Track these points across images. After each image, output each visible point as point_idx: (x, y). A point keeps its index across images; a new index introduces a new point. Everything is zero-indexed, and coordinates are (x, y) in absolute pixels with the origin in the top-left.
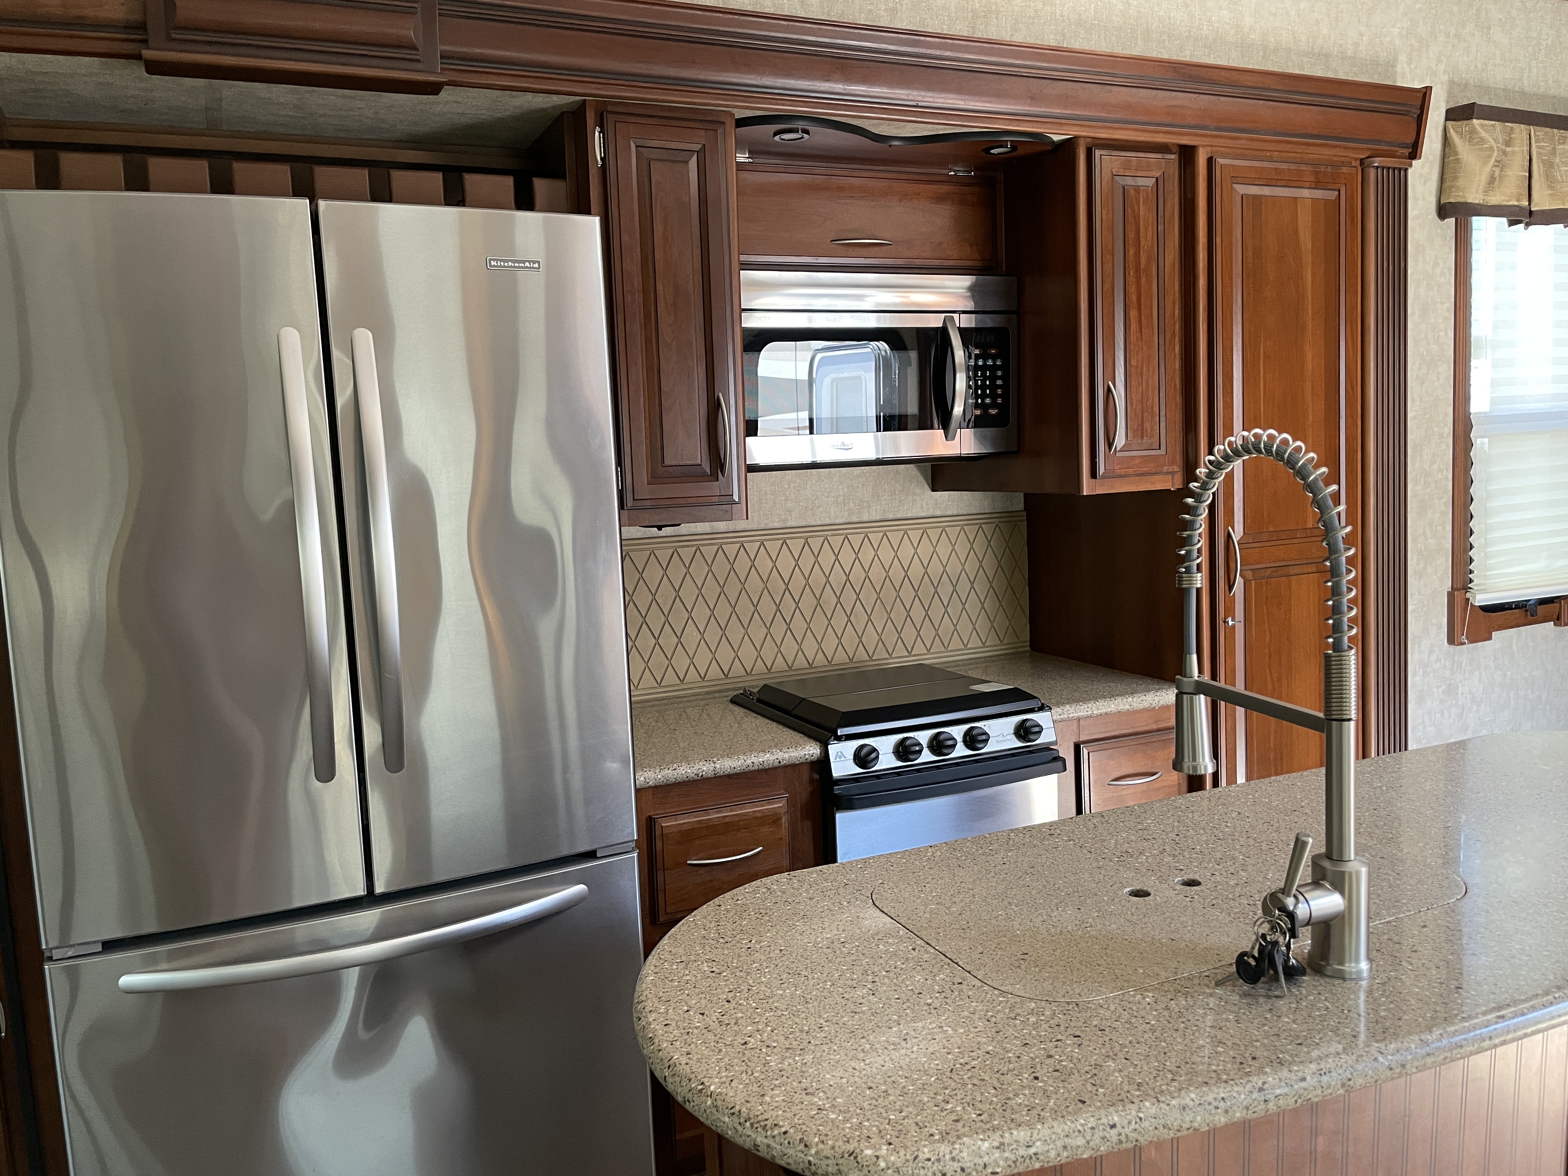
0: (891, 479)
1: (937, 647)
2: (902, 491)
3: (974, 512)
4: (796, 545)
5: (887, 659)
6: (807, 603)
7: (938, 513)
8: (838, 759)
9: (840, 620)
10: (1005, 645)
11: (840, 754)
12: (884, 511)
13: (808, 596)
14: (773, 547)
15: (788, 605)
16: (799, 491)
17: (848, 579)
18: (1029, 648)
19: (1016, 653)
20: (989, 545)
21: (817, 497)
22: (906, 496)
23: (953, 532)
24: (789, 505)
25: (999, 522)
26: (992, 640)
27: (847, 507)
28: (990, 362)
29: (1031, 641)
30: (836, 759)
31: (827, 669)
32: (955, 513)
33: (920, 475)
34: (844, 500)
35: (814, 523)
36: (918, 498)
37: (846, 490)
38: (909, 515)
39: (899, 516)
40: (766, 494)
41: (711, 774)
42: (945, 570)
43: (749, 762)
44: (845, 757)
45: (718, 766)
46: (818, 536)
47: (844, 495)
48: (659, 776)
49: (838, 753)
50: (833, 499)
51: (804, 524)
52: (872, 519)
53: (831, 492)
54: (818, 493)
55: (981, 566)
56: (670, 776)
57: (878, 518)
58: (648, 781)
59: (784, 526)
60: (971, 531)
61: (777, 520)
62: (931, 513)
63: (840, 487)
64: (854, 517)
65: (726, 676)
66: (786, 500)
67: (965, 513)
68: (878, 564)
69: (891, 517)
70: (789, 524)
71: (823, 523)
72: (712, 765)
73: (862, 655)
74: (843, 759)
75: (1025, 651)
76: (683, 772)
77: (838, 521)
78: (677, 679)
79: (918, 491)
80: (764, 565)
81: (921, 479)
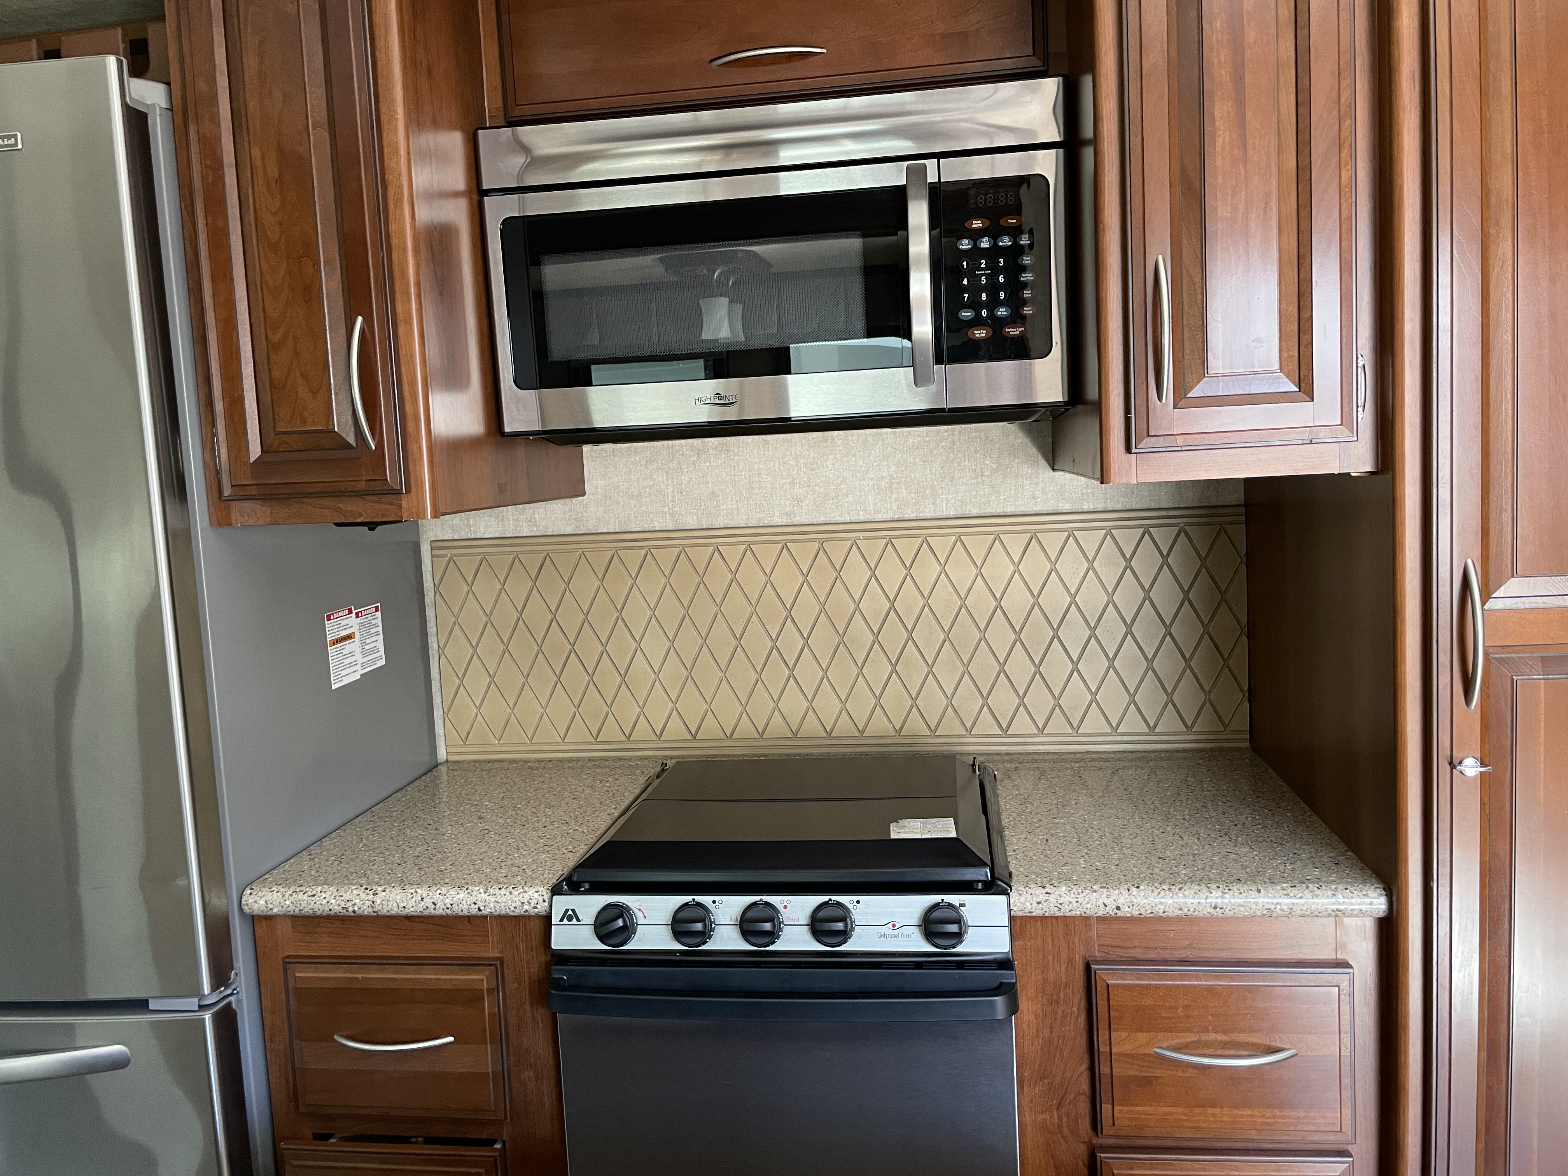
0: (976, 452)
1: (1058, 724)
2: (997, 470)
3: (1138, 506)
4: (804, 552)
5: (963, 736)
6: (824, 638)
7: (1067, 507)
8: (565, 921)
9: (879, 670)
10: (1197, 733)
11: (570, 912)
12: (962, 501)
13: (823, 628)
14: (768, 553)
15: (791, 642)
16: (813, 470)
17: (892, 607)
18: (1248, 744)
19: (1221, 750)
20: (1165, 562)
21: (844, 480)
22: (1004, 478)
23: (1091, 540)
24: (797, 490)
25: (1186, 524)
26: (1170, 723)
27: (895, 496)
28: (1006, 242)
29: (1251, 731)
30: (561, 920)
31: (856, 742)
32: (1100, 507)
33: (1030, 444)
34: (891, 484)
35: (840, 520)
36: (1027, 482)
37: (893, 468)
38: (1009, 510)
39: (989, 510)
40: (760, 474)
41: (367, 911)
42: (1073, 602)
43: (428, 902)
44: (578, 920)
45: (379, 901)
46: (842, 539)
47: (891, 476)
48: (287, 903)
49: (567, 910)
50: (871, 483)
51: (822, 519)
52: (939, 514)
53: (867, 471)
54: (845, 474)
55: (1147, 598)
56: (304, 904)
57: (952, 513)
58: (271, 906)
59: (789, 522)
60: (1128, 539)
61: (777, 513)
62: (1051, 507)
63: (885, 463)
64: (909, 511)
65: (694, 736)
66: (793, 483)
67: (1119, 507)
68: (946, 586)
69: (975, 512)
70: (797, 520)
71: (853, 519)
72: (371, 897)
73: (916, 725)
74: (574, 921)
75: (1240, 749)
76: (324, 902)
77: (879, 517)
78: (621, 734)
79: (1026, 470)
80: (753, 579)
81: (1033, 451)
